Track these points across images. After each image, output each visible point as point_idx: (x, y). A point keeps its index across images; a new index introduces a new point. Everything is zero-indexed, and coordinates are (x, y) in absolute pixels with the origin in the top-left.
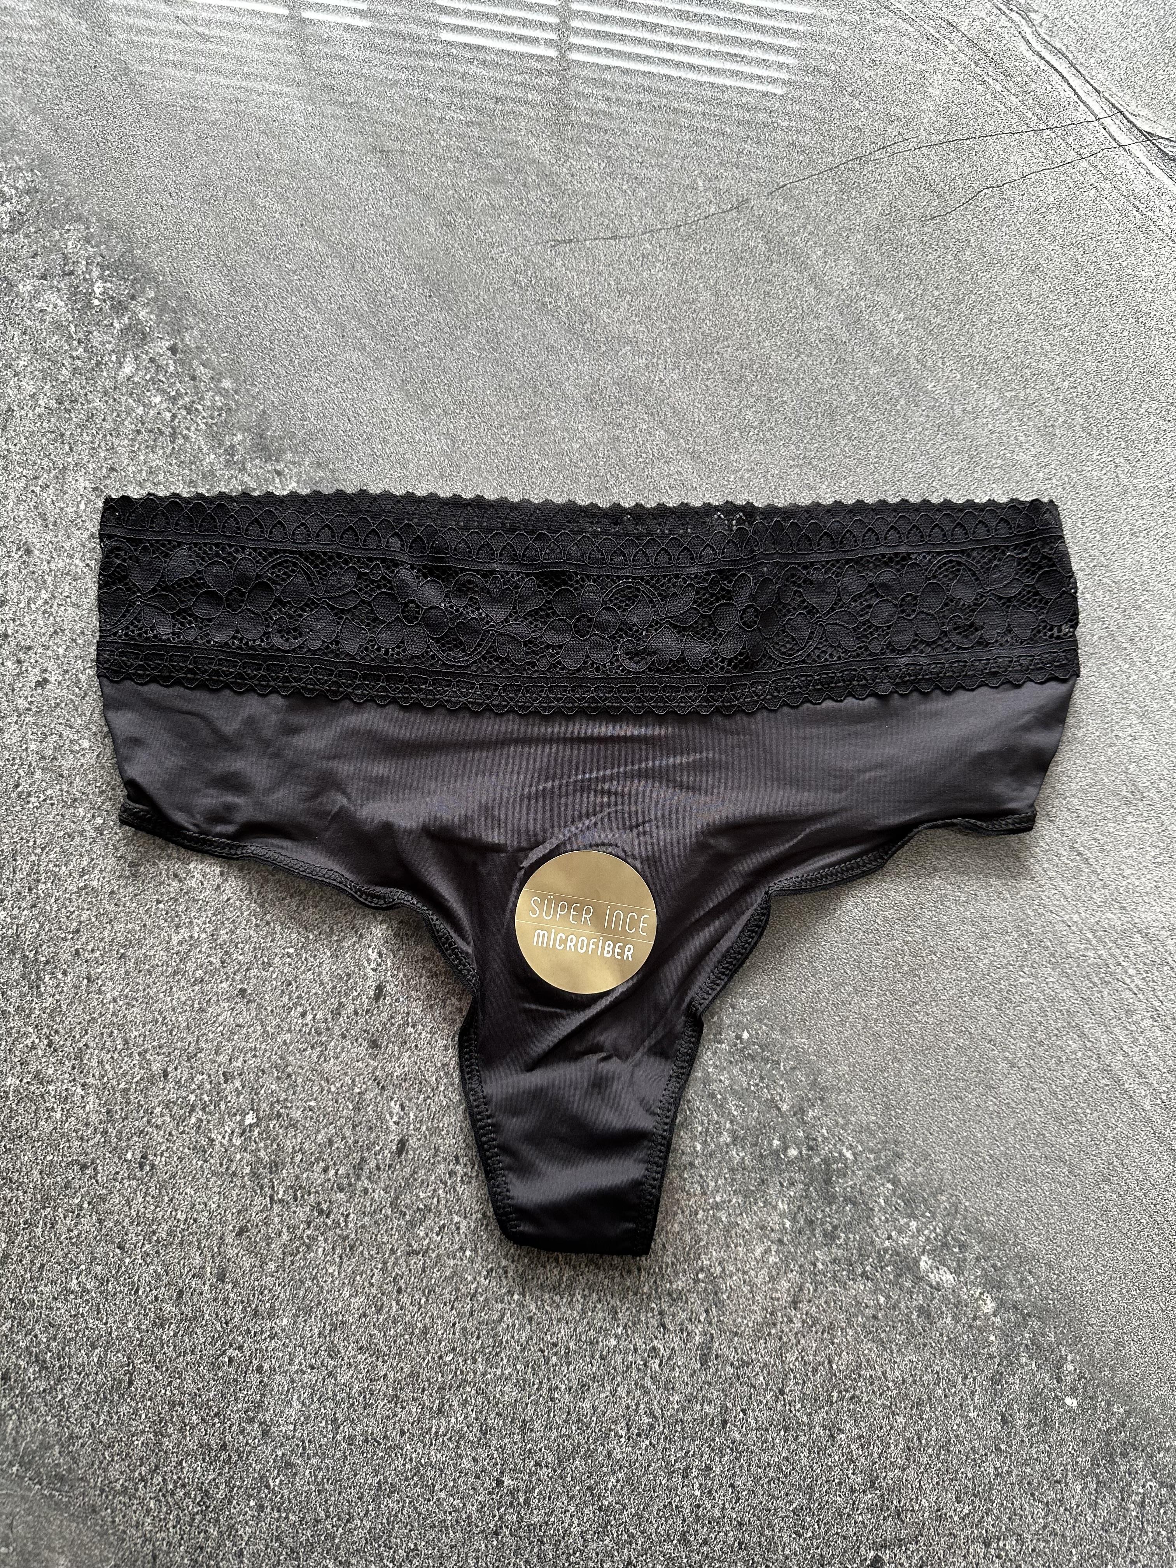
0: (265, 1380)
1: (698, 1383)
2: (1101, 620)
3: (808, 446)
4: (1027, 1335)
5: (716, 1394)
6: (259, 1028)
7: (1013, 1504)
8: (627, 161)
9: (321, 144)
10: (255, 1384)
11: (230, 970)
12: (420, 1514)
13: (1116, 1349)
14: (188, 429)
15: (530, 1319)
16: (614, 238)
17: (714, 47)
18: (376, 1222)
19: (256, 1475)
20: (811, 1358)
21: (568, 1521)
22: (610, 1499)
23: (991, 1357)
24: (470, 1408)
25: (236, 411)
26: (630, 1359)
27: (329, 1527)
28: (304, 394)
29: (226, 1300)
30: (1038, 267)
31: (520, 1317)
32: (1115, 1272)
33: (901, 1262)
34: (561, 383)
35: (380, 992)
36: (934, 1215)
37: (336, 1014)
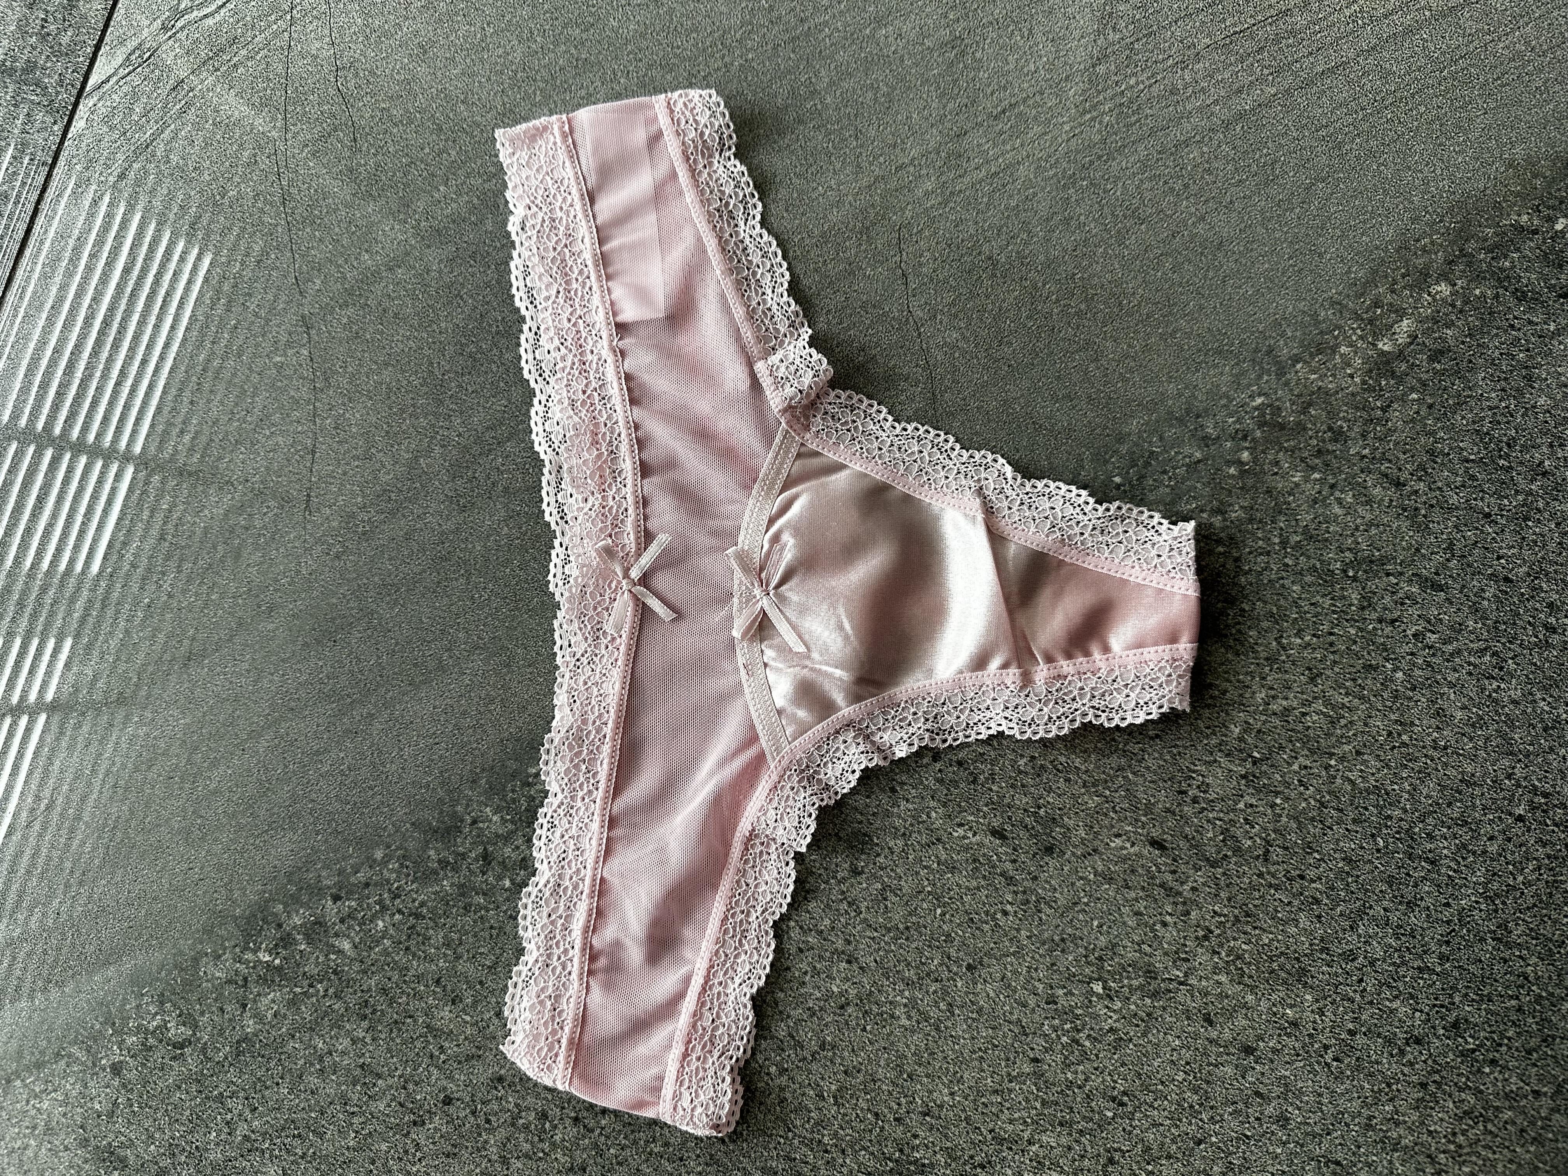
0: (1363, 1029)
1: (1460, 598)
2: (775, 47)
4: (1482, 256)
5: (1475, 583)
6: (1009, 960)
8: (244, 425)
9: (171, 716)
10: (1365, 1040)
11: (945, 975)
13: (1515, 168)
16: (313, 452)
17: (152, 320)
19: (1459, 1060)
20: (1459, 479)
25: (406, 850)
28: (404, 782)
30: (421, 46)
31: (1354, 762)
32: (1436, 155)
33: (1379, 369)
34: (443, 533)
35: (998, 833)
36: (1338, 327)
37: (1010, 881)
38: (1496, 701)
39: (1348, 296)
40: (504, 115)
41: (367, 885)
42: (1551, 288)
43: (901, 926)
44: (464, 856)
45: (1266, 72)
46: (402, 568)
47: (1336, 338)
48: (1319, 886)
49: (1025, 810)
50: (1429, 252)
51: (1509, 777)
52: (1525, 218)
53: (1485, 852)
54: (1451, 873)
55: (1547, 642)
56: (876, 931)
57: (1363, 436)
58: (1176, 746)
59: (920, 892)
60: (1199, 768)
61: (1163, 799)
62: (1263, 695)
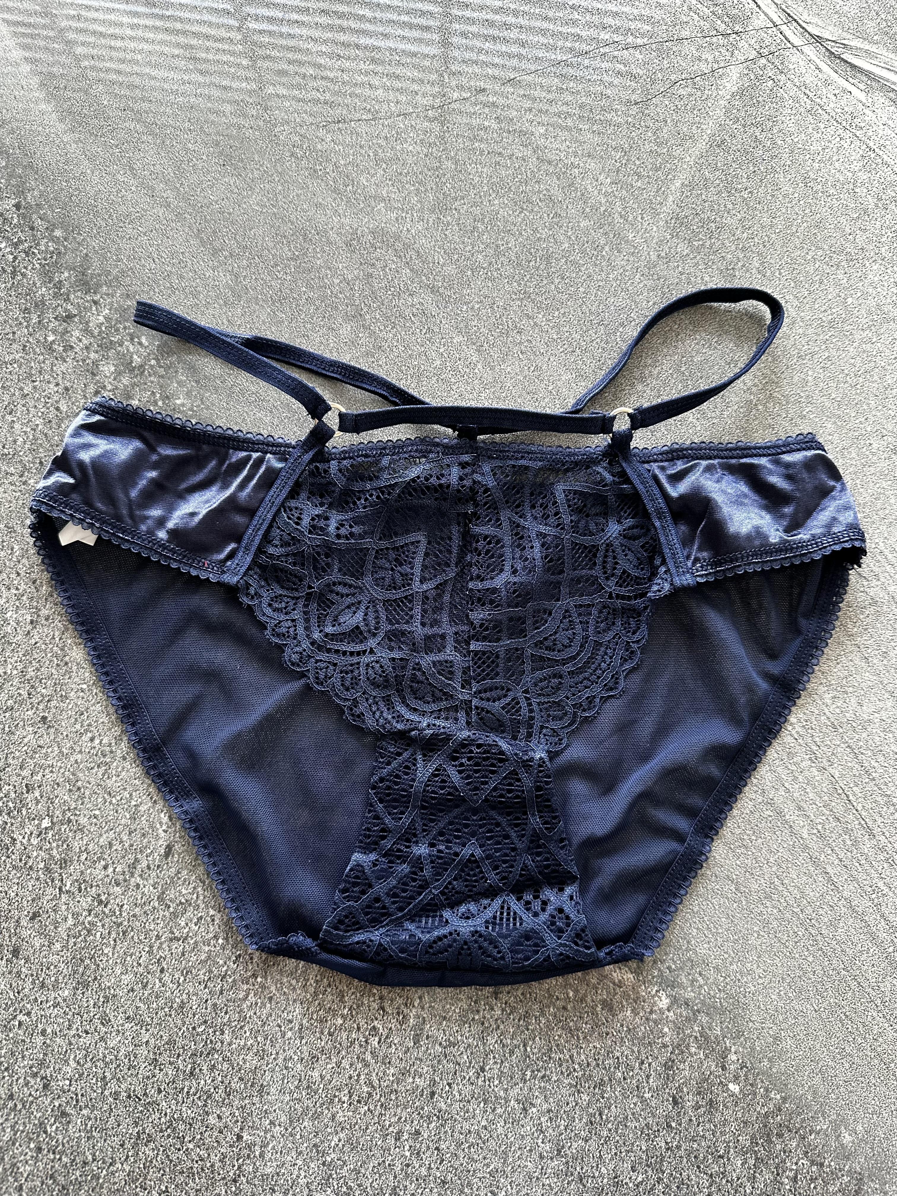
0: (48, 1041)
1: (411, 1059)
3: (528, 284)
4: (696, 1029)
5: (426, 1069)
6: (56, 749)
7: (681, 1174)
8: (387, 59)
10: (39, 1044)
11: (35, 700)
12: (171, 1161)
13: (774, 1042)
14: (25, 268)
15: (270, 999)
16: (374, 119)
18: (145, 913)
19: (36, 1122)
20: (509, 1041)
21: (296, 1173)
22: (333, 1156)
23: (665, 1046)
24: (217, 1073)
25: (65, 254)
26: (353, 1036)
27: (95, 1168)
28: (119, 241)
29: (19, 974)
30: (723, 141)
32: (774, 976)
34: (326, 232)
40: (677, 219)
41: (32, 229)
42: (679, 1089)
44: (67, 300)
46: (292, 206)
48: (157, 986)
50: (692, 985)
51: (272, 1123)
52: (734, 1057)
53: (207, 1113)
54: (186, 1090)
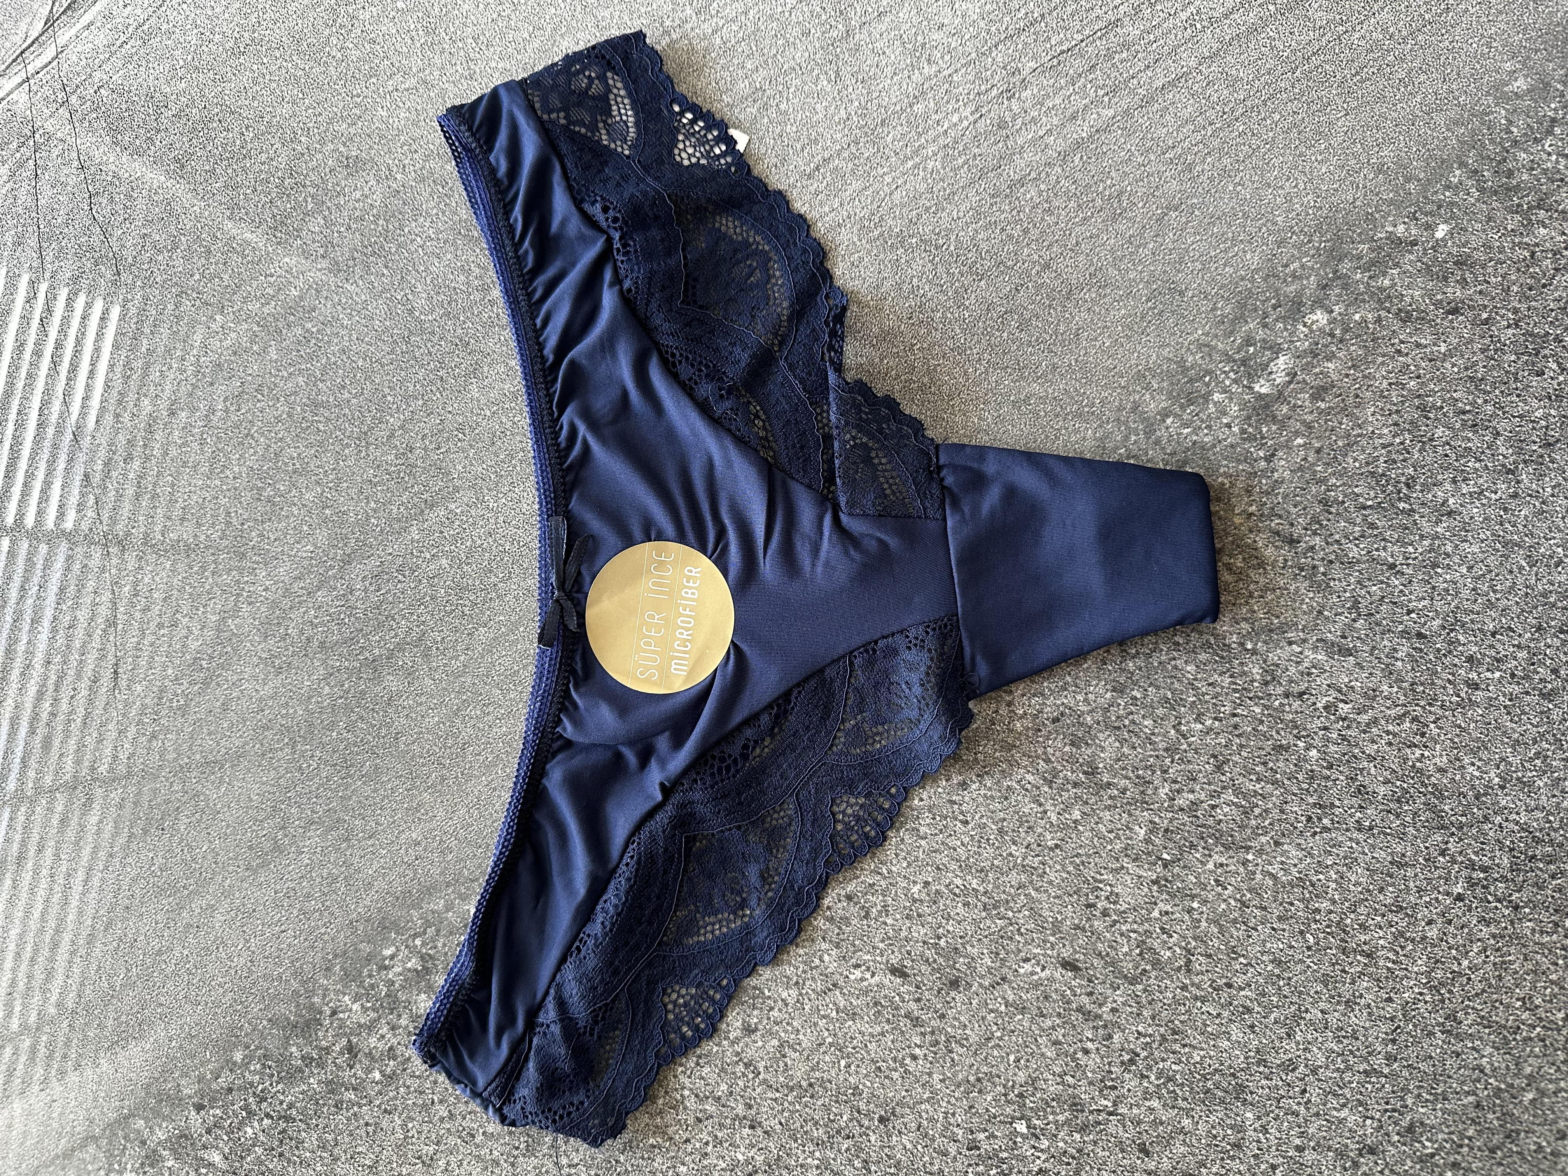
4: (1359, 276)
6: (923, 1107)
8: (38, 602)
11: (857, 1131)
13: (1384, 173)
14: (281, 1103)
15: (1277, 844)
16: (115, 624)
23: (1379, 320)
25: (266, 1049)
28: (255, 976)
30: (177, 160)
31: (1274, 854)
32: (1296, 167)
33: (1258, 415)
34: (261, 700)
35: (898, 971)
36: (1208, 372)
37: (916, 1022)
38: (1420, 771)
39: (1216, 336)
40: (276, 229)
41: (230, 1090)
42: (1438, 304)
43: (804, 1084)
44: (327, 1050)
45: (1101, 93)
46: (223, 743)
47: (1208, 385)
48: (1249, 993)
49: (924, 942)
50: (1300, 278)
51: (1443, 853)
52: (1401, 228)
53: (1424, 938)
54: (1390, 965)
55: (1470, 700)
56: (777, 1091)
57: (1248, 491)
58: (1078, 855)
59: (820, 1045)
60: (1105, 877)
61: (1071, 915)
62: (1167, 790)
